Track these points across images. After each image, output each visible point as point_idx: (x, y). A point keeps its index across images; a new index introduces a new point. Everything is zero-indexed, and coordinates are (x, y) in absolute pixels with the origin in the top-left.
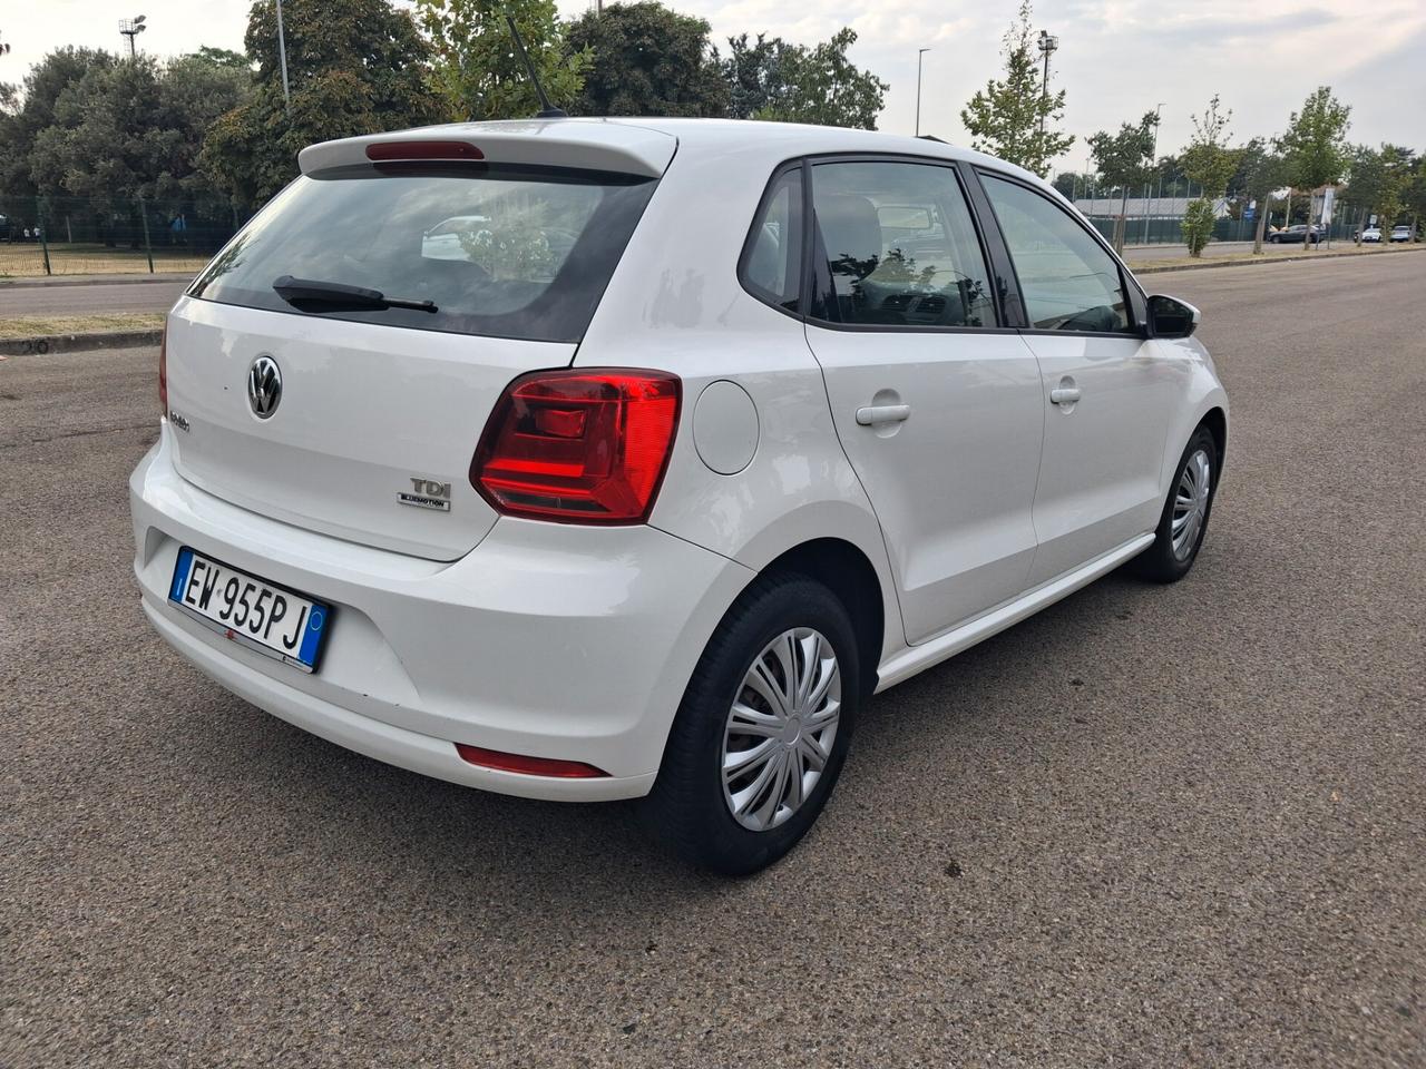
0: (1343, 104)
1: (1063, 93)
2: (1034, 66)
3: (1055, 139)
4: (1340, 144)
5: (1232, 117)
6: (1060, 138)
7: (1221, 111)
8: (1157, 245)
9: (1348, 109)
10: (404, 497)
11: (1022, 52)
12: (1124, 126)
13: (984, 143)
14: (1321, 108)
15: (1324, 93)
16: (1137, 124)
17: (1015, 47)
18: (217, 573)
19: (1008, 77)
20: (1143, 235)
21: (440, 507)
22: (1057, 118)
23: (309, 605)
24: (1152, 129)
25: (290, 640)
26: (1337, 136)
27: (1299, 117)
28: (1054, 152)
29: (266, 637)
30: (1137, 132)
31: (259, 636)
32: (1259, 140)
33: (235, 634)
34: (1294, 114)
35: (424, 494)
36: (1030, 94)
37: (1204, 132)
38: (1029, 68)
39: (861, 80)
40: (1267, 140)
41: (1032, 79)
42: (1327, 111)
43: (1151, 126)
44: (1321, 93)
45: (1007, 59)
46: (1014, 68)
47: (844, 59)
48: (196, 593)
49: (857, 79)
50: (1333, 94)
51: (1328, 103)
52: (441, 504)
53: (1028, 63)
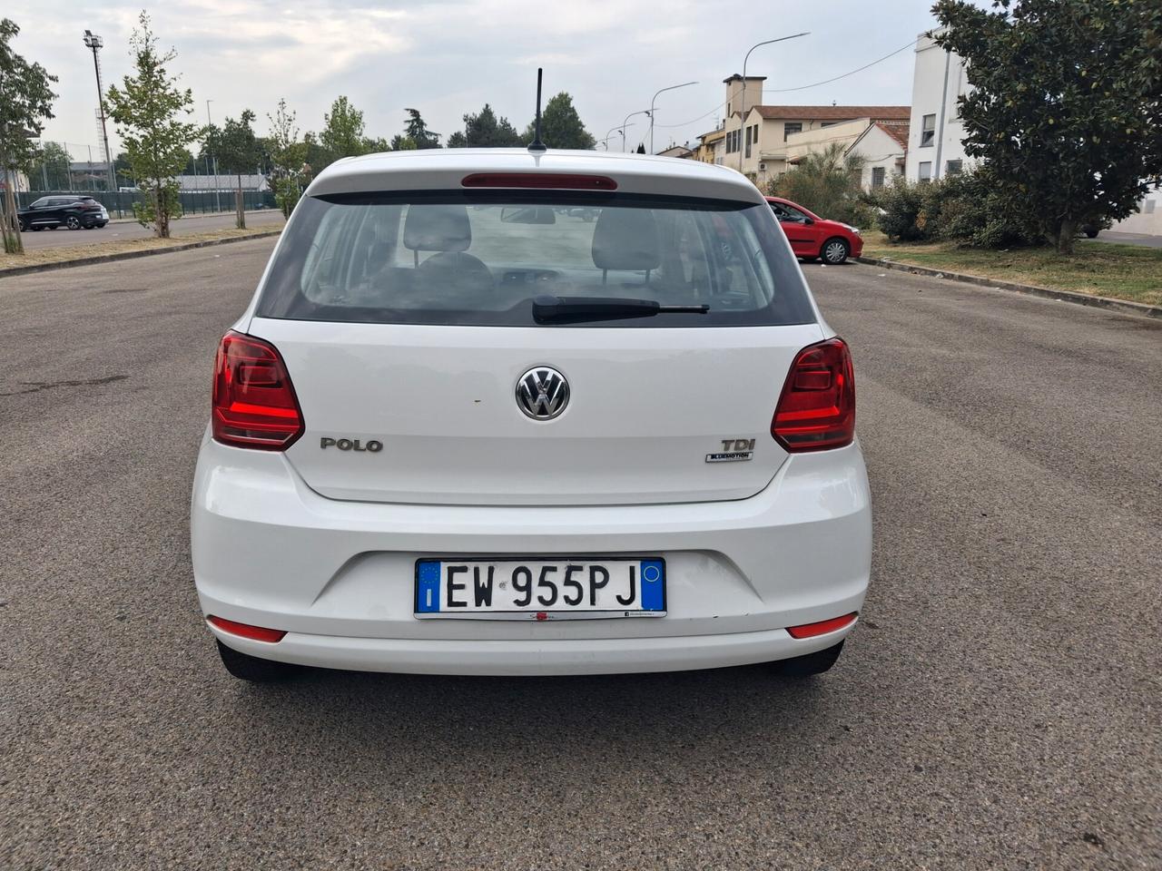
0: (358, 110)
1: (189, 91)
2: (163, 66)
3: (191, 130)
4: (361, 138)
5: (296, 116)
6: (195, 129)
7: (289, 112)
8: (228, 213)
9: (361, 113)
10: (713, 456)
11: (147, 55)
12: (227, 120)
13: (127, 130)
14: (344, 111)
15: (343, 101)
16: (238, 119)
17: (142, 48)
18: (491, 570)
19: (139, 74)
20: (216, 205)
21: (745, 458)
22: (189, 112)
23: (637, 565)
24: (250, 123)
25: (626, 597)
26: (358, 132)
27: (330, 117)
28: (192, 139)
29: (593, 602)
30: (239, 125)
31: (585, 604)
32: (311, 134)
33: (548, 614)
34: (327, 115)
35: (732, 450)
36: (161, 90)
37: (278, 127)
38: (157, 68)
39: (31, 71)
40: (317, 134)
41: (161, 78)
42: (348, 114)
43: (249, 121)
44: (341, 101)
45: (135, 59)
46: (143, 66)
47: (9, 49)
48: (467, 595)
49: (26, 69)
50: (349, 102)
51: (347, 108)
52: (746, 455)
53: (155, 64)
